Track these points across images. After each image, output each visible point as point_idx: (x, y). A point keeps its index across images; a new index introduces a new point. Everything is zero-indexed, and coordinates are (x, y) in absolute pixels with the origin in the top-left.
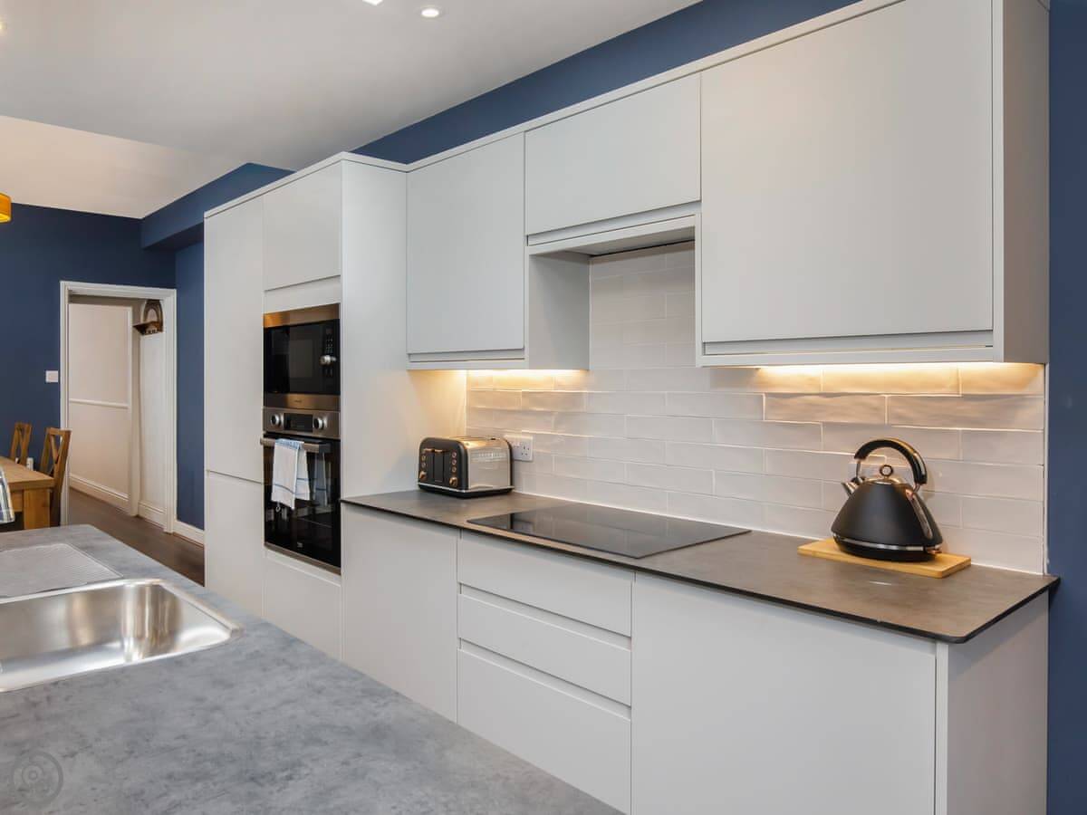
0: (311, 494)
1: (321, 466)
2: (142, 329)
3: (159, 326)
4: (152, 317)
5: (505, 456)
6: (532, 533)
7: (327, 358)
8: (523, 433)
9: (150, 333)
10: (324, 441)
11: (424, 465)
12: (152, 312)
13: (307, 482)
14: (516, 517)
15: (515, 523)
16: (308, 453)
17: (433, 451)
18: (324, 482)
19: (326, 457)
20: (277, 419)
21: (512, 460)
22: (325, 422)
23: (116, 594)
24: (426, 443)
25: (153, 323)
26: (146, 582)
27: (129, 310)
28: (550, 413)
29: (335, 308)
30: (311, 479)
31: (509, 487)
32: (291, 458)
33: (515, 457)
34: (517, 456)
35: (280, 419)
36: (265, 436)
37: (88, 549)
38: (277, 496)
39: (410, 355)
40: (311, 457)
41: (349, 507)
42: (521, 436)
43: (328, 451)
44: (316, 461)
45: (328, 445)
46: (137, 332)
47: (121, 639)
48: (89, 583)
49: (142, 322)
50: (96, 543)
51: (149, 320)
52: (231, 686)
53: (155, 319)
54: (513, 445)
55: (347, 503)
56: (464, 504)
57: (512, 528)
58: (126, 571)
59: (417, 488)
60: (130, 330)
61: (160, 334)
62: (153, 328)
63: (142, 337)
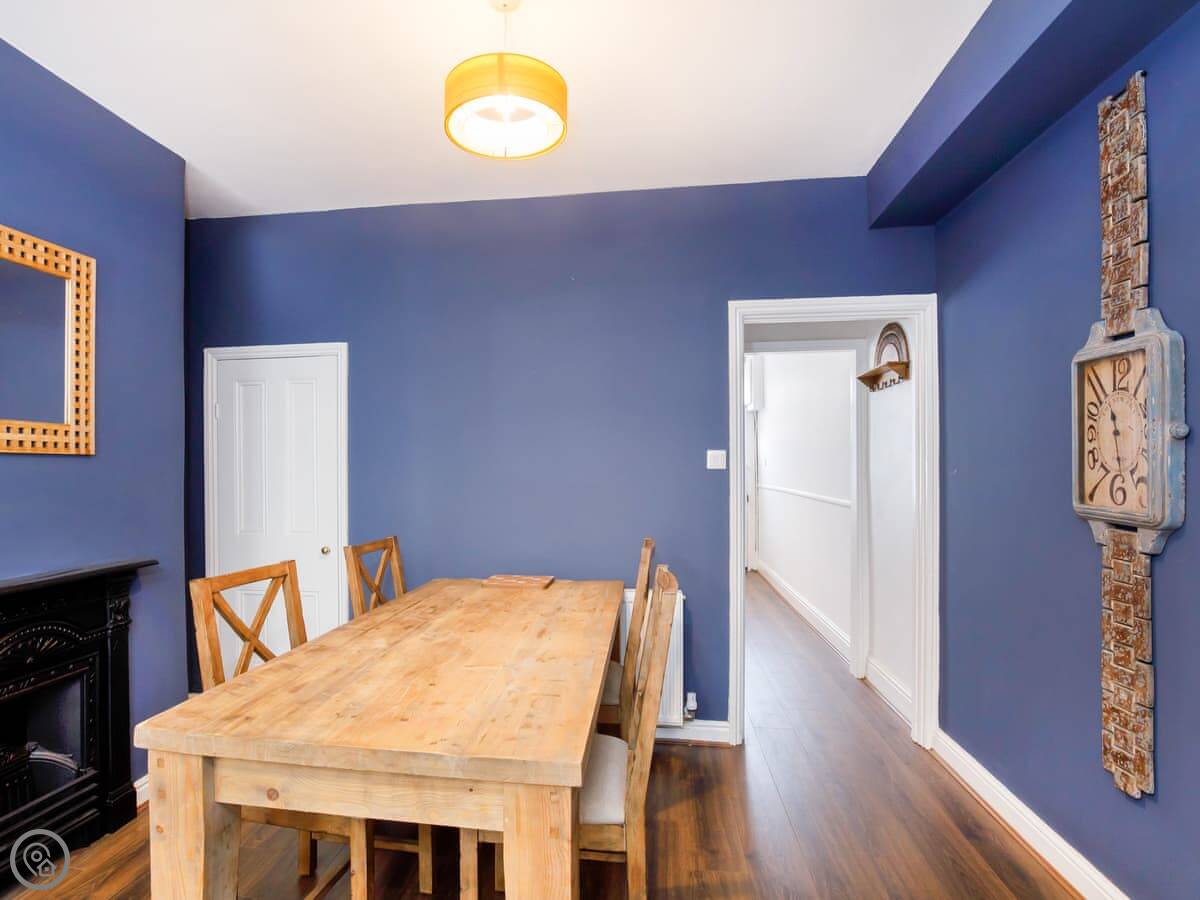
2: (872, 380)
3: (904, 369)
4: (890, 354)
9: (886, 385)
12: (890, 347)
25: (891, 364)
27: (850, 354)
46: (865, 389)
49: (872, 366)
51: (882, 363)
53: (896, 359)
60: (853, 383)
61: (905, 384)
62: (893, 375)
63: (873, 395)
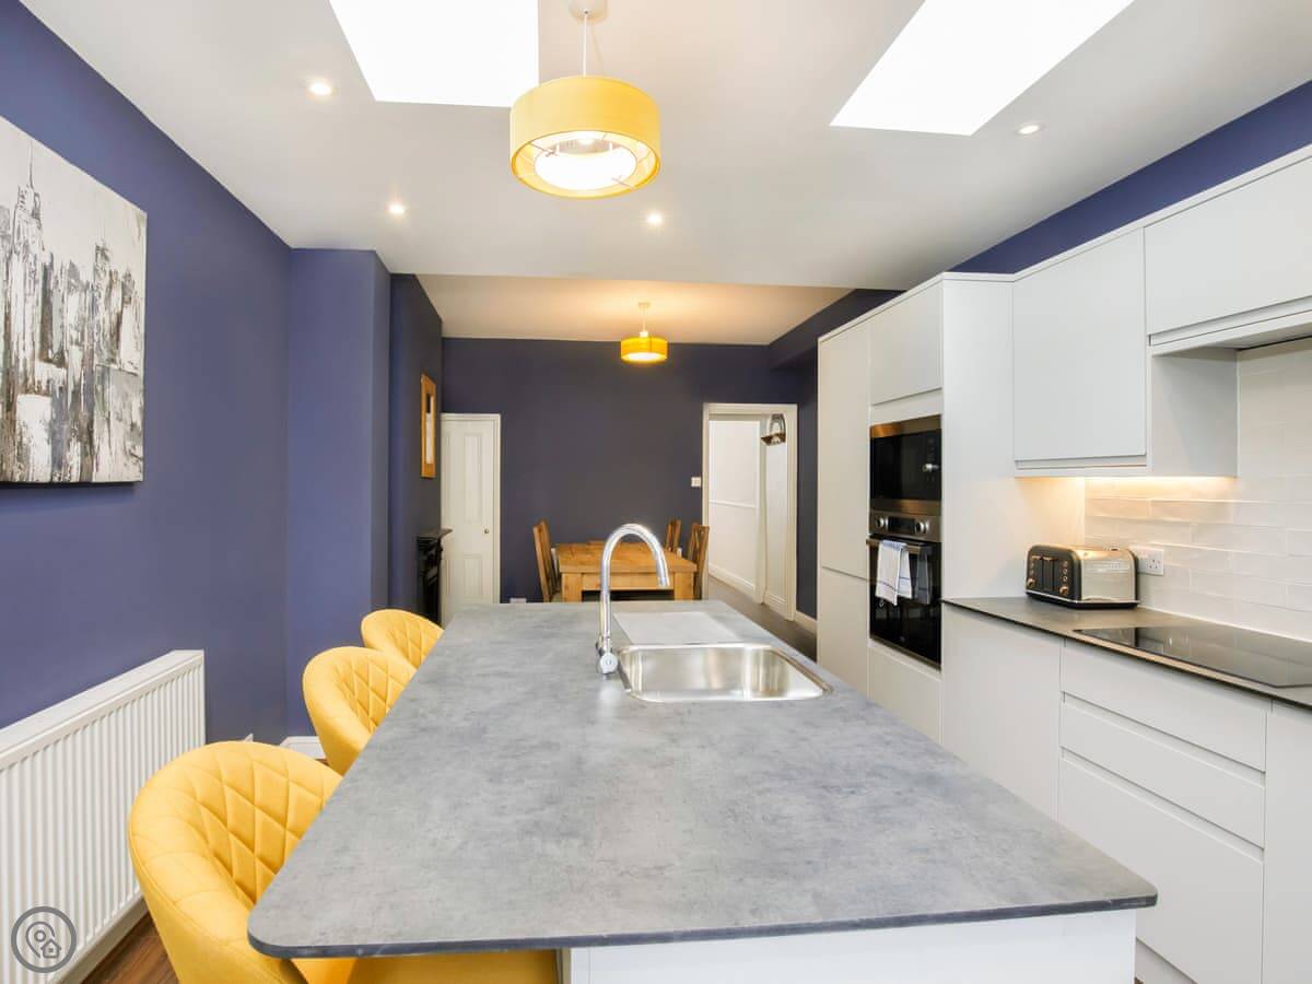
0: (913, 593)
1: (924, 567)
2: (768, 440)
3: (782, 437)
4: (777, 429)
5: (1129, 567)
6: (1163, 653)
7: (929, 466)
8: (1154, 545)
9: (774, 443)
10: (927, 543)
11: (1032, 572)
12: (776, 425)
13: (909, 582)
14: (1142, 633)
15: (1141, 641)
16: (910, 555)
17: (1041, 559)
18: (926, 582)
19: (928, 558)
20: (882, 522)
21: (1137, 573)
22: (927, 526)
23: (739, 653)
24: (1034, 551)
25: (777, 435)
26: (762, 647)
27: (757, 424)
28: (1187, 525)
29: (937, 419)
30: (913, 578)
31: (1134, 601)
32: (894, 558)
33: (1141, 570)
34: (1144, 567)
35: (884, 522)
36: (871, 537)
37: (719, 619)
38: (880, 593)
39: (1017, 461)
40: (913, 558)
41: (950, 607)
42: (1149, 548)
43: (930, 553)
44: (918, 563)
45: (929, 548)
46: (764, 443)
47: (741, 689)
48: (719, 643)
49: (768, 434)
50: (725, 614)
51: (773, 433)
52: (817, 727)
53: (779, 431)
54: (1139, 557)
55: (947, 603)
56: (1076, 614)
57: (1137, 645)
58: (747, 637)
59: (1025, 595)
60: (758, 441)
61: (783, 444)
62: (776, 439)
63: (768, 447)
